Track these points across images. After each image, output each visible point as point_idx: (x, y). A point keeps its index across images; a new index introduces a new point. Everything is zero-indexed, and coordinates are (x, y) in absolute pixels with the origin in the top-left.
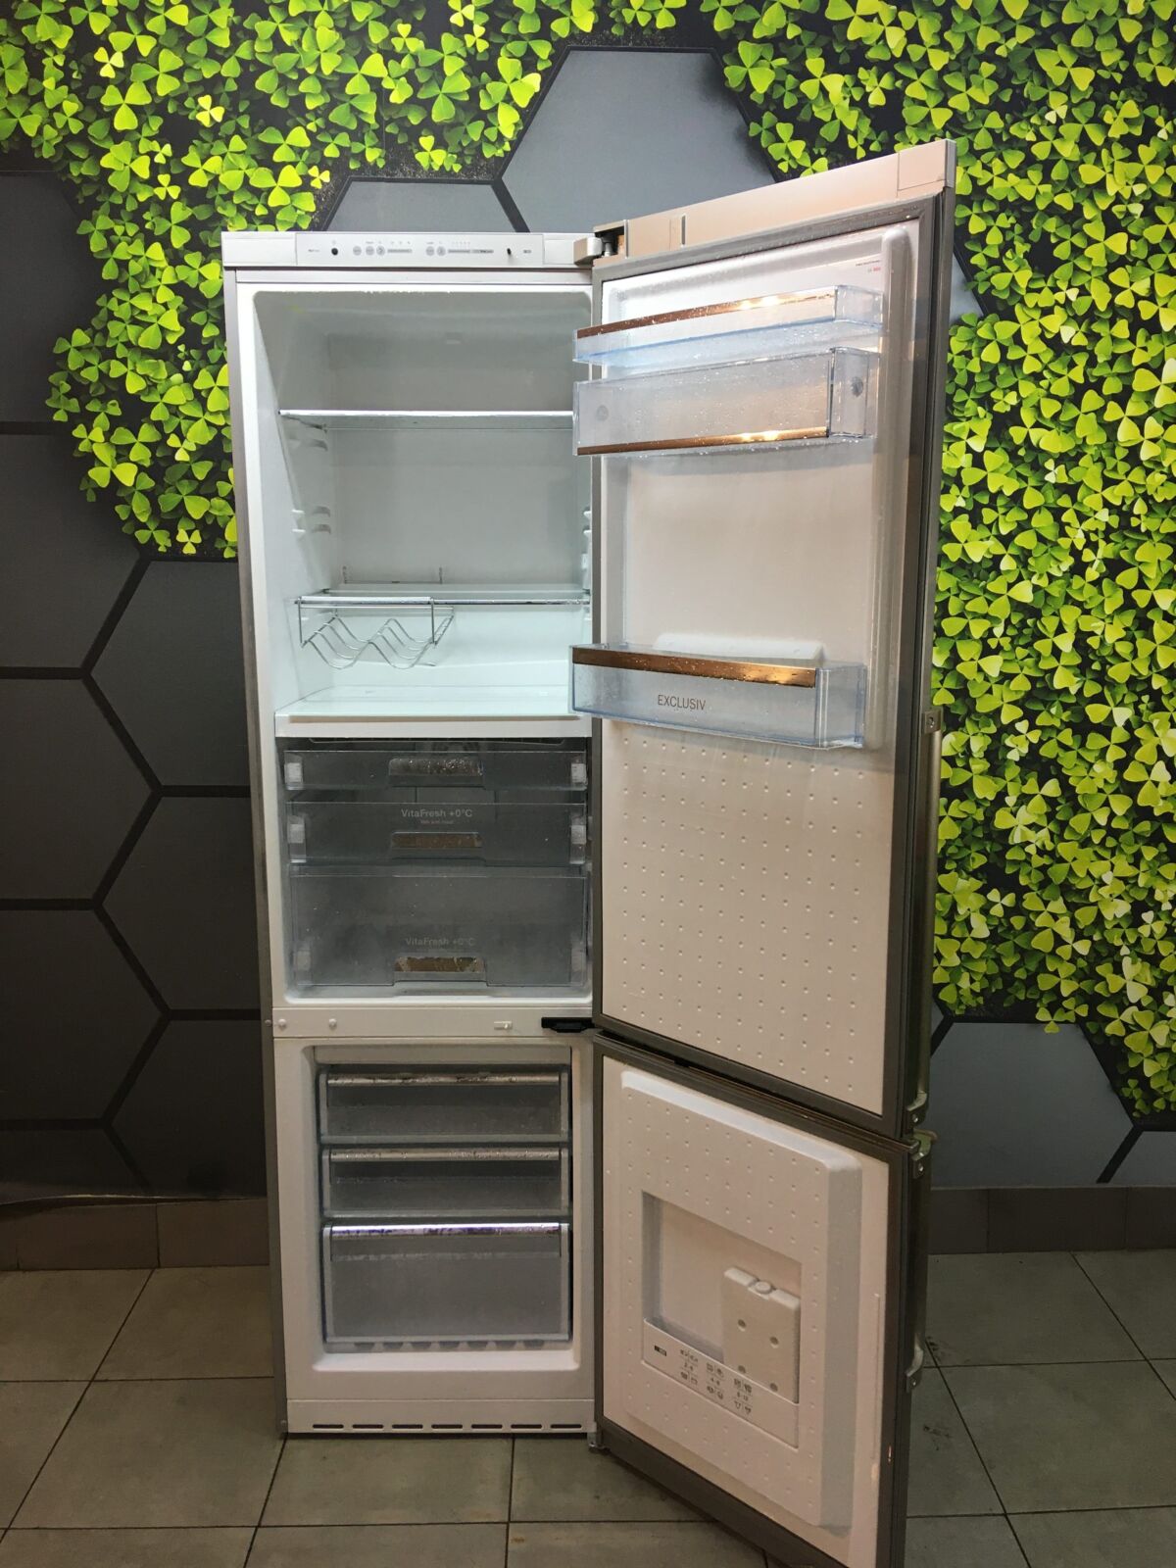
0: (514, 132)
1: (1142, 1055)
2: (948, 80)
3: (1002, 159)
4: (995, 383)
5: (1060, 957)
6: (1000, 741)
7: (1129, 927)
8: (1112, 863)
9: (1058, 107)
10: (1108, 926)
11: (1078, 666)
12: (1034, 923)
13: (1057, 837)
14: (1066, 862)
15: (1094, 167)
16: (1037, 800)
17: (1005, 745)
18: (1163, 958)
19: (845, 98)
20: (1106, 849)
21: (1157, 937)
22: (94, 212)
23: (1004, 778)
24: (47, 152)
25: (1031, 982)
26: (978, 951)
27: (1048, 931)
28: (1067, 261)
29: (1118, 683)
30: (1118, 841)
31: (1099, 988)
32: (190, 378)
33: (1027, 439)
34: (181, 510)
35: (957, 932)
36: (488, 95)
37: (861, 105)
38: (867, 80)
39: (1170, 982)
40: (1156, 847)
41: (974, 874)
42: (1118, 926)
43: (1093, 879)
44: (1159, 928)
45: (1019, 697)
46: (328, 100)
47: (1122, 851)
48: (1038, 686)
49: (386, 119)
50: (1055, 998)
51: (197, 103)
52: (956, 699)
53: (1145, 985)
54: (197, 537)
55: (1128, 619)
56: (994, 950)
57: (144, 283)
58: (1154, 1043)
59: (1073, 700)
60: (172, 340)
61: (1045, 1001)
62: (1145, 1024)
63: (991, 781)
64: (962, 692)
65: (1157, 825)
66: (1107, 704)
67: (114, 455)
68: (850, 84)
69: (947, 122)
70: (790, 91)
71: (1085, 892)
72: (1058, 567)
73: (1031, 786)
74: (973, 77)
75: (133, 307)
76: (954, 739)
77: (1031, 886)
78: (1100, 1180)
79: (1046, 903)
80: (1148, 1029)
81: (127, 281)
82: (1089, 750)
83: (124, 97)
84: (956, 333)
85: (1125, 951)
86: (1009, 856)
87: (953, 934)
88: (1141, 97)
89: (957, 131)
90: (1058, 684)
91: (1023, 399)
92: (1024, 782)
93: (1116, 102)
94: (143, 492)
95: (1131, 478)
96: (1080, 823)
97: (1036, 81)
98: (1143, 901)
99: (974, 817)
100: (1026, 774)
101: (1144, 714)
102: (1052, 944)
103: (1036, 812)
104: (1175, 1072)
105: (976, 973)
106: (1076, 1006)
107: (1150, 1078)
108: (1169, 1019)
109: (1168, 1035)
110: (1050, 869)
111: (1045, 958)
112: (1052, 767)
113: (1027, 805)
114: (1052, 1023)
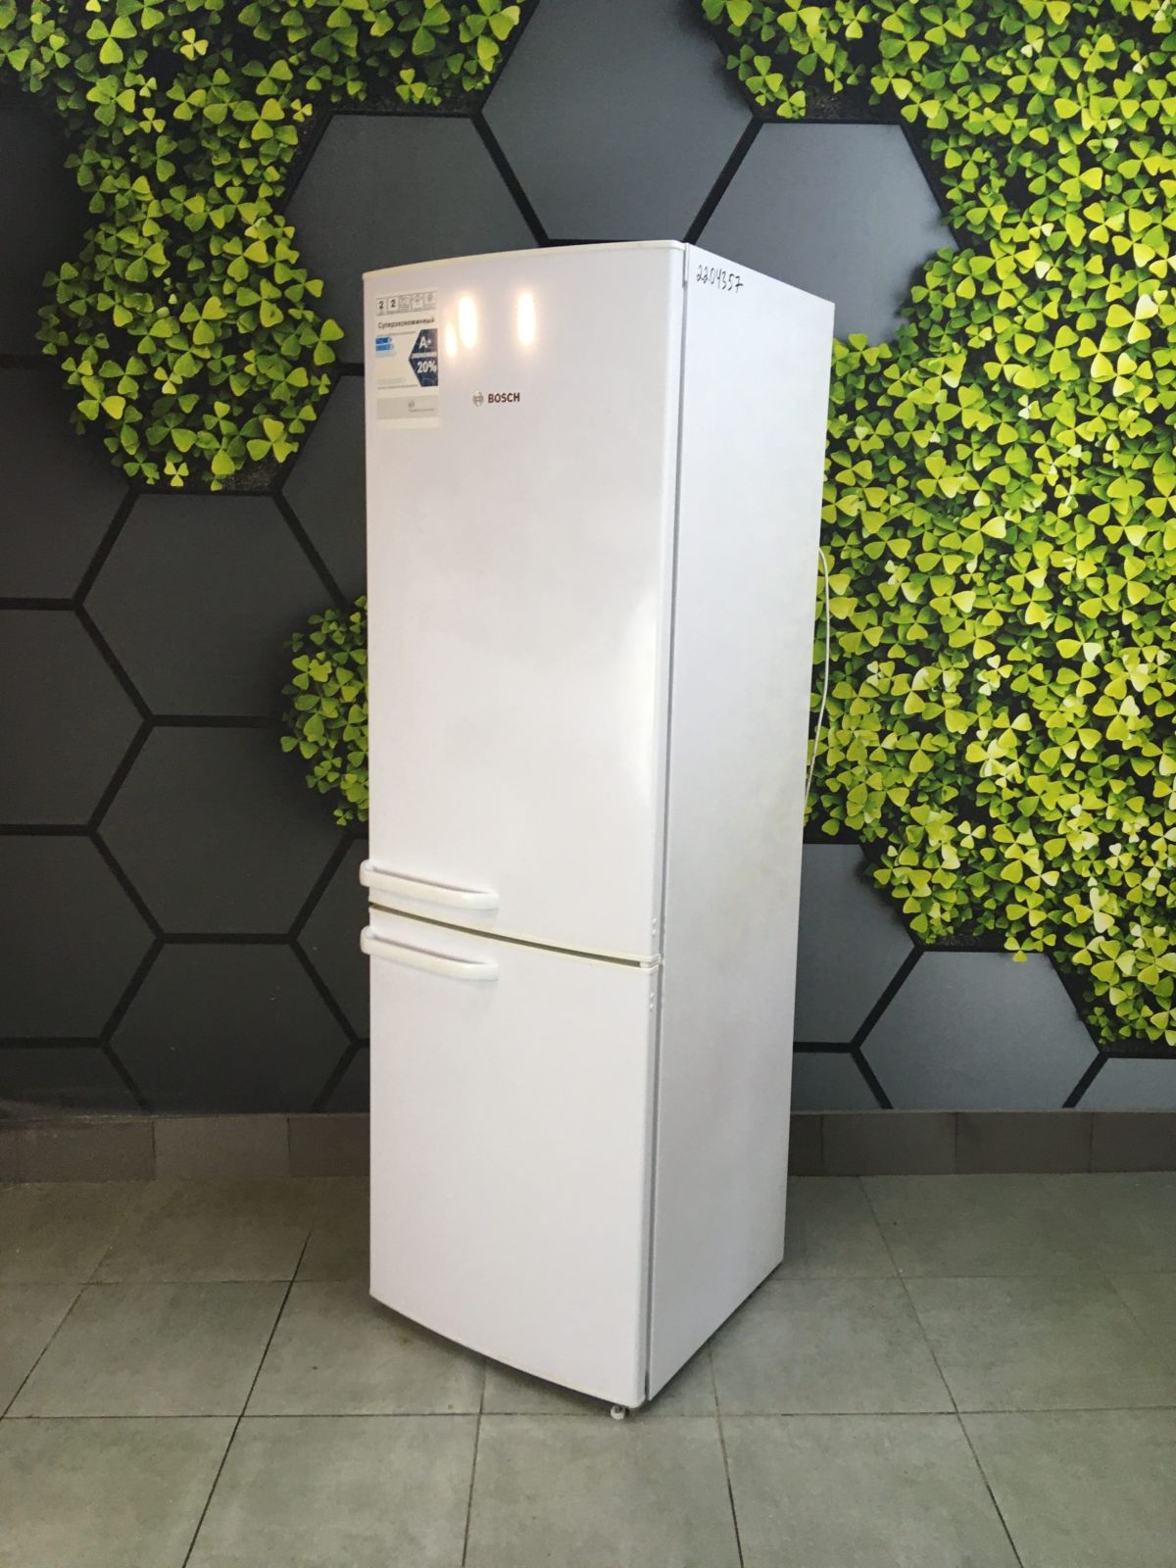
0: (494, 65)
1: (1108, 983)
2: (926, 13)
3: (977, 92)
4: (969, 318)
5: (1028, 889)
6: (972, 677)
7: (1096, 859)
8: (1080, 796)
9: (1034, 41)
10: (1076, 858)
11: (1050, 602)
12: (1003, 854)
13: (1028, 770)
14: (1034, 794)
15: (1071, 102)
16: (1008, 734)
17: (977, 681)
18: (1130, 889)
19: (822, 31)
20: (1075, 782)
21: (1124, 869)
22: (81, 148)
23: (976, 712)
24: (35, 87)
25: (1000, 911)
26: (950, 882)
27: (1018, 862)
28: (1042, 196)
29: (1089, 619)
30: (1086, 772)
31: (1067, 919)
32: (175, 312)
33: (1002, 374)
34: (168, 443)
35: (928, 863)
36: (468, 29)
37: (838, 38)
38: (843, 13)
39: (1137, 913)
40: (1125, 780)
41: (946, 807)
42: (1086, 858)
43: (1062, 811)
44: (1127, 860)
45: (991, 632)
46: (311, 32)
47: (1091, 784)
48: (1010, 621)
49: (367, 51)
50: (1023, 928)
51: (181, 36)
52: (930, 633)
53: (1113, 916)
54: (184, 470)
55: (1100, 554)
56: (965, 880)
57: (131, 216)
58: (1120, 972)
59: (1044, 636)
60: (158, 273)
61: (1014, 931)
62: (1112, 954)
63: (962, 715)
64: (935, 628)
65: (1125, 759)
66: (1078, 639)
67: (102, 389)
68: (827, 17)
69: (924, 55)
70: (769, 24)
71: (1053, 825)
72: (1031, 503)
73: (1002, 721)
74: (949, 9)
75: (119, 241)
76: (927, 674)
77: (1000, 818)
78: (1065, 1106)
79: (1016, 835)
80: (1114, 957)
81: (114, 213)
82: (1058, 685)
83: (109, 30)
84: (932, 268)
85: (1092, 882)
86: (980, 789)
87: (925, 865)
88: (1117, 31)
89: (934, 65)
90: (1029, 620)
91: (998, 334)
92: (995, 717)
93: (1092, 35)
94: (132, 425)
95: (1105, 413)
96: (1049, 756)
97: (1012, 15)
98: (1111, 834)
99: (946, 750)
100: (998, 708)
101: (1114, 649)
102: (1021, 875)
103: (1008, 746)
104: (1141, 1000)
105: (947, 903)
106: (1044, 936)
107: (1115, 1006)
108: (1135, 949)
109: (1135, 964)
110: (1020, 802)
111: (1014, 889)
112: (1023, 702)
113: (998, 738)
114: (1020, 953)
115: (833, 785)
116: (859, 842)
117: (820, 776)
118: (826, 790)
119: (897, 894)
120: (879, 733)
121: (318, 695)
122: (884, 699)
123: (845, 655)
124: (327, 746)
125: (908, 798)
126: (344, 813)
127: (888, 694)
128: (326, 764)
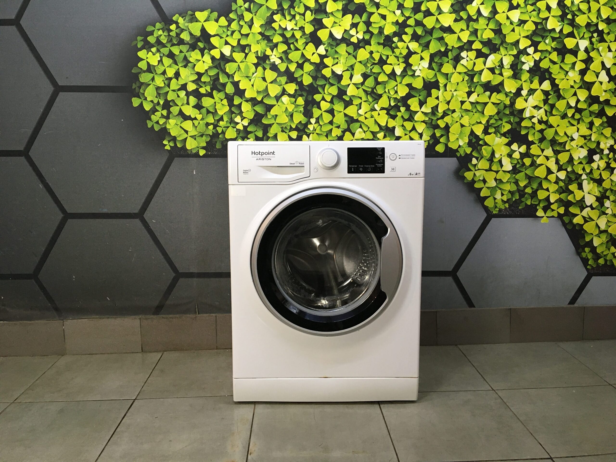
1: (593, 234)
5: (550, 181)
6: (519, 60)
7: (586, 164)
8: (577, 128)
10: (576, 163)
11: (560, 16)
12: (536, 162)
13: (550, 113)
14: (554, 127)
16: (538, 92)
17: (521, 62)
18: (604, 180)
20: (575, 119)
21: (601, 169)
23: (521, 80)
25: (534, 194)
26: (506, 178)
27: (544, 166)
29: (581, 26)
30: (581, 115)
31: (570, 198)
35: (494, 168)
39: (607, 194)
40: (601, 119)
41: (504, 135)
42: (581, 163)
43: (568, 137)
44: (602, 164)
45: (529, 33)
47: (583, 120)
48: (539, 27)
50: (546, 204)
52: (495, 35)
53: (595, 196)
56: (515, 177)
58: (599, 228)
59: (558, 36)
61: (542, 205)
62: (594, 217)
63: (513, 81)
64: (498, 31)
65: (601, 106)
66: (576, 38)
71: (563, 144)
73: (535, 85)
76: (494, 58)
77: (534, 141)
78: (569, 304)
79: (543, 151)
82: (566, 64)
86: (523, 125)
87: (493, 169)
90: (549, 27)
92: (531, 83)
96: (561, 105)
98: (594, 148)
99: (505, 102)
100: (532, 78)
101: (595, 43)
102: (546, 173)
103: (538, 99)
104: (610, 243)
105: (505, 190)
106: (558, 208)
107: (597, 247)
108: (607, 214)
109: (607, 223)
110: (545, 131)
111: (541, 181)
112: (546, 73)
113: (533, 95)
114: (545, 218)
115: (441, 123)
116: (456, 156)
117: (435, 119)
118: (437, 127)
119: (477, 186)
120: (466, 92)
121: (153, 74)
122: (470, 73)
123: (448, 48)
124: (158, 103)
125: (484, 130)
126: (169, 142)
127: (473, 69)
128: (158, 114)
